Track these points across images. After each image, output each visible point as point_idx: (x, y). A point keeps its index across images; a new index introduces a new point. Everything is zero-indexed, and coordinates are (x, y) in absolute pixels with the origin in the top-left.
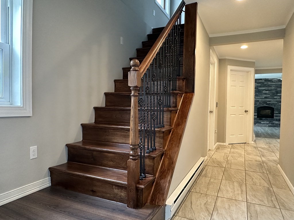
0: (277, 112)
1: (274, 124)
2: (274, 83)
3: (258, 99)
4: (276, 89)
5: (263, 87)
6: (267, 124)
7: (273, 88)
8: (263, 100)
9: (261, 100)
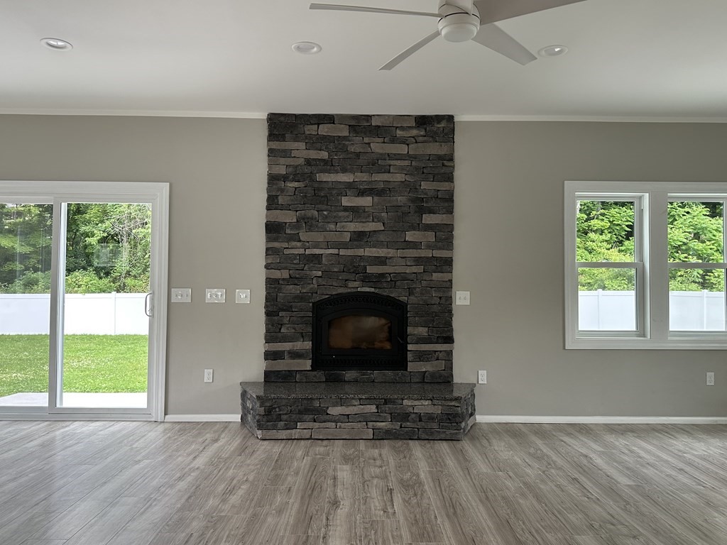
0: (423, 331)
1: (405, 417)
2: (403, 149)
3: (316, 246)
4: (414, 188)
5: (344, 171)
6: (365, 419)
7: (399, 177)
8: (342, 252)
9: (335, 251)
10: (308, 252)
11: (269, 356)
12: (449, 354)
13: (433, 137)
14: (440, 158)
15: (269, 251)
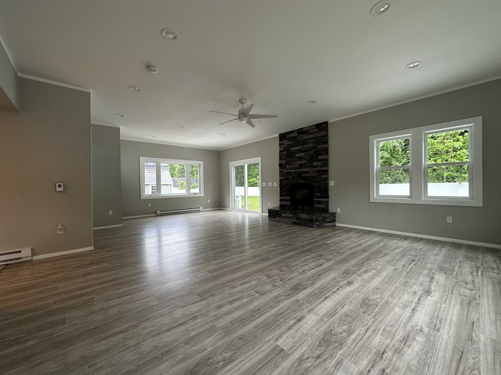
0: (319, 194)
2: (312, 136)
3: (290, 169)
4: (315, 148)
5: (296, 146)
7: (311, 145)
8: (296, 171)
9: (294, 170)
10: (288, 171)
11: (281, 200)
12: (327, 202)
13: (321, 130)
14: (323, 136)
15: (280, 172)
